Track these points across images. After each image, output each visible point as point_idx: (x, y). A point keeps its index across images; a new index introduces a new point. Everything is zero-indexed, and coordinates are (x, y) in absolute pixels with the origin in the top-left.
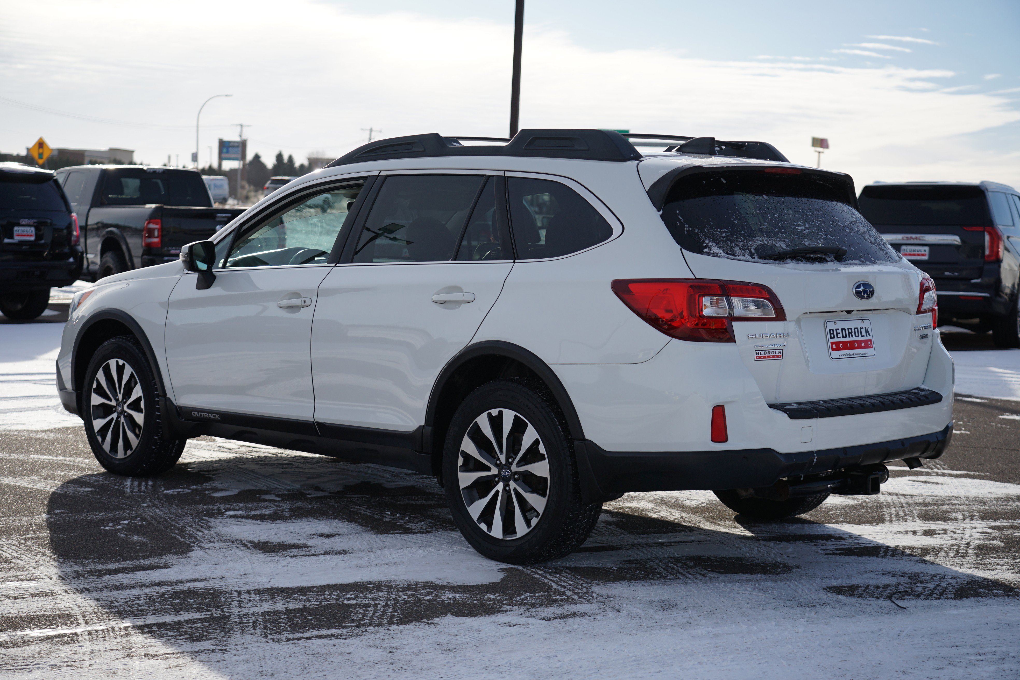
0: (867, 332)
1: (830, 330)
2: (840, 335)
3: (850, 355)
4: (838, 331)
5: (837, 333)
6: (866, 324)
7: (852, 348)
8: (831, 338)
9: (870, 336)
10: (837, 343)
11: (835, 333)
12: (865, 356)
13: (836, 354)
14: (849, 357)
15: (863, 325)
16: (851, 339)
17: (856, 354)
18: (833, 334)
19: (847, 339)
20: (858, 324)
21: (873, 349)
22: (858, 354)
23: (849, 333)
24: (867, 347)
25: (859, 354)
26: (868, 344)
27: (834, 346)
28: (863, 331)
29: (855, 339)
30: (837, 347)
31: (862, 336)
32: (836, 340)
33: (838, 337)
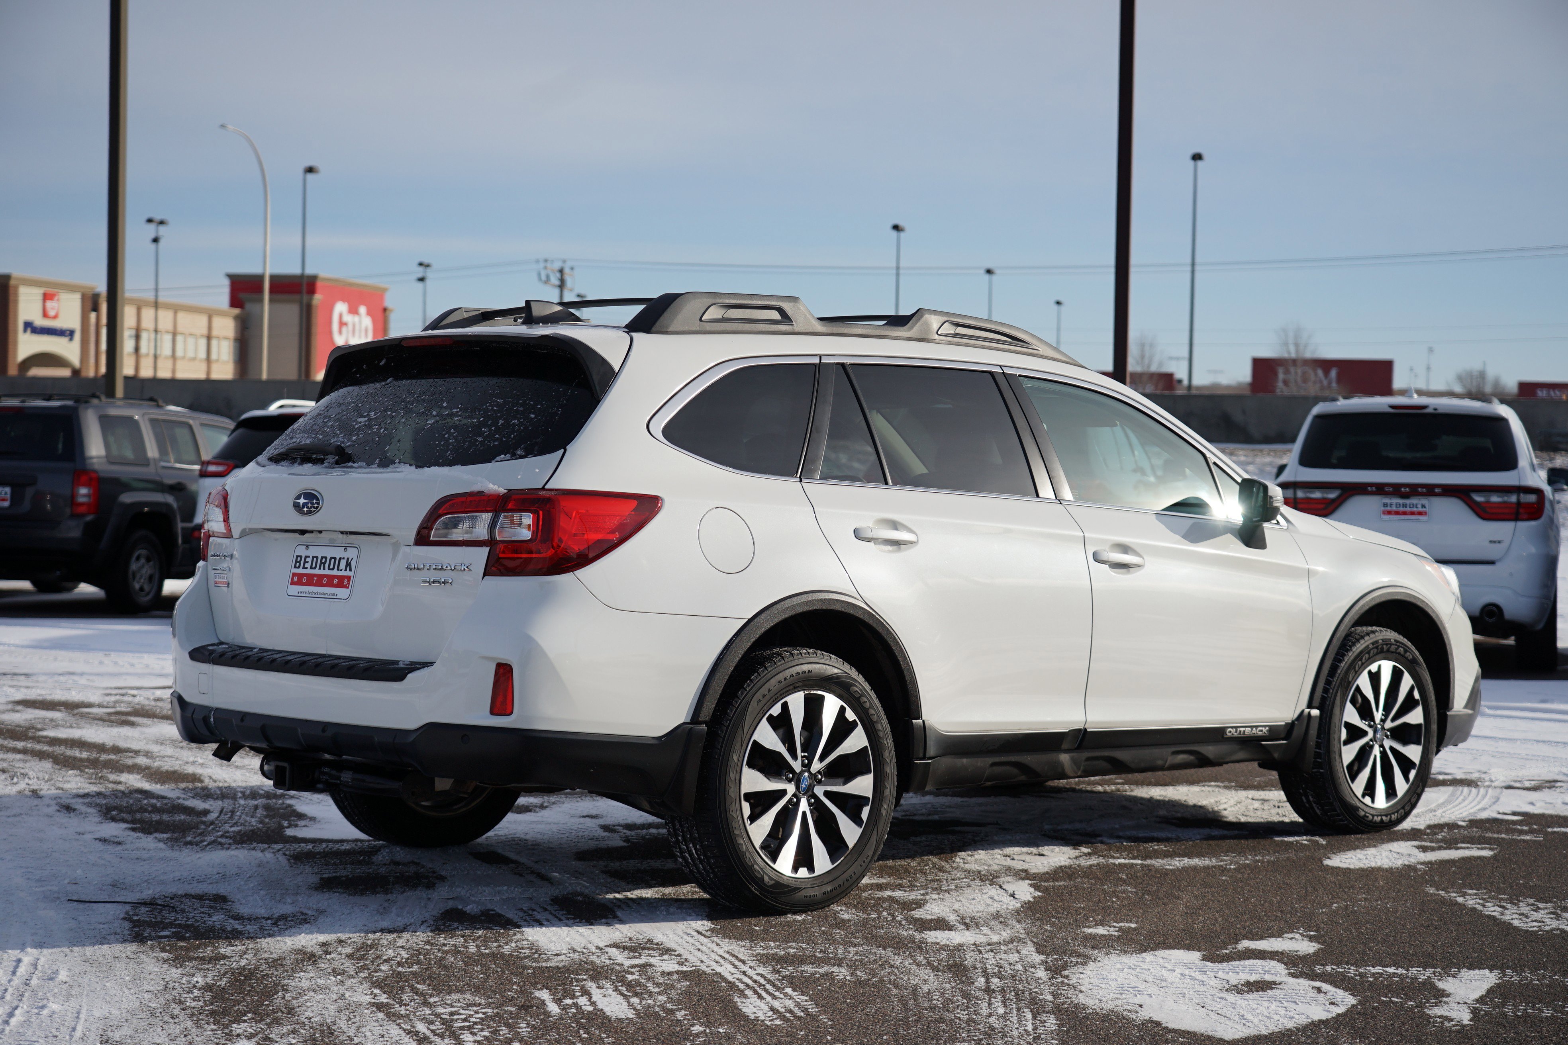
0: (348, 565)
1: (297, 557)
2: (308, 565)
3: (312, 593)
4: (308, 559)
5: (305, 562)
6: (351, 553)
7: (319, 584)
8: (295, 567)
9: (350, 570)
10: (301, 576)
11: (302, 562)
12: (334, 597)
13: (295, 589)
14: (311, 596)
15: (346, 555)
16: (322, 572)
17: (320, 594)
18: (300, 562)
19: (317, 571)
20: (338, 553)
21: (348, 590)
22: (323, 594)
23: (321, 563)
24: (341, 585)
25: (325, 594)
26: (342, 582)
27: (295, 579)
28: (343, 564)
29: (327, 572)
30: (298, 580)
31: (338, 569)
32: (301, 571)
33: (304, 567)
